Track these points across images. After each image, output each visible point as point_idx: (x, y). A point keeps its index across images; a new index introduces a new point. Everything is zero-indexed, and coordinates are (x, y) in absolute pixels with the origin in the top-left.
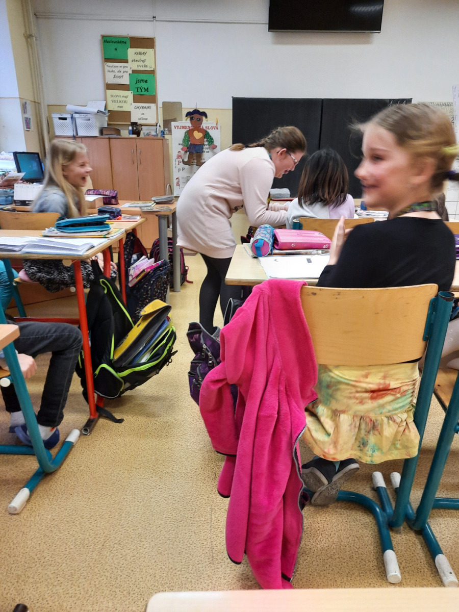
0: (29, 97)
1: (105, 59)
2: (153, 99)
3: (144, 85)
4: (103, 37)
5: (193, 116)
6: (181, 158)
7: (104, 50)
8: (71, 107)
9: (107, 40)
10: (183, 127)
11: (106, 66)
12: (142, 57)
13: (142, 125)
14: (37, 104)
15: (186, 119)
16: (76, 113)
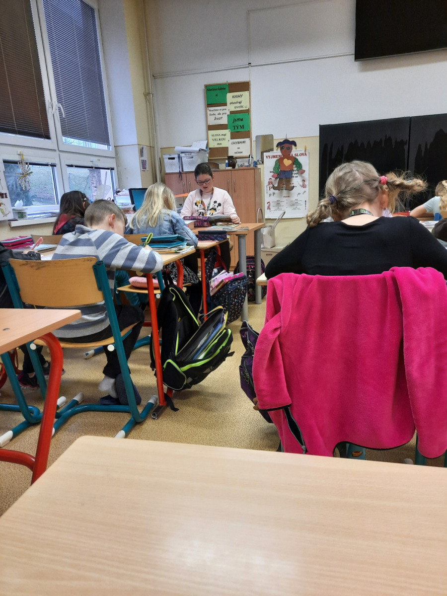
0: (146, 143)
1: (208, 104)
2: (247, 135)
3: (240, 123)
4: (206, 86)
5: (284, 145)
6: (272, 183)
7: (207, 97)
8: (179, 148)
9: (209, 89)
10: (274, 157)
11: (208, 111)
12: (239, 99)
13: (237, 158)
14: (152, 148)
15: (277, 149)
16: (182, 153)
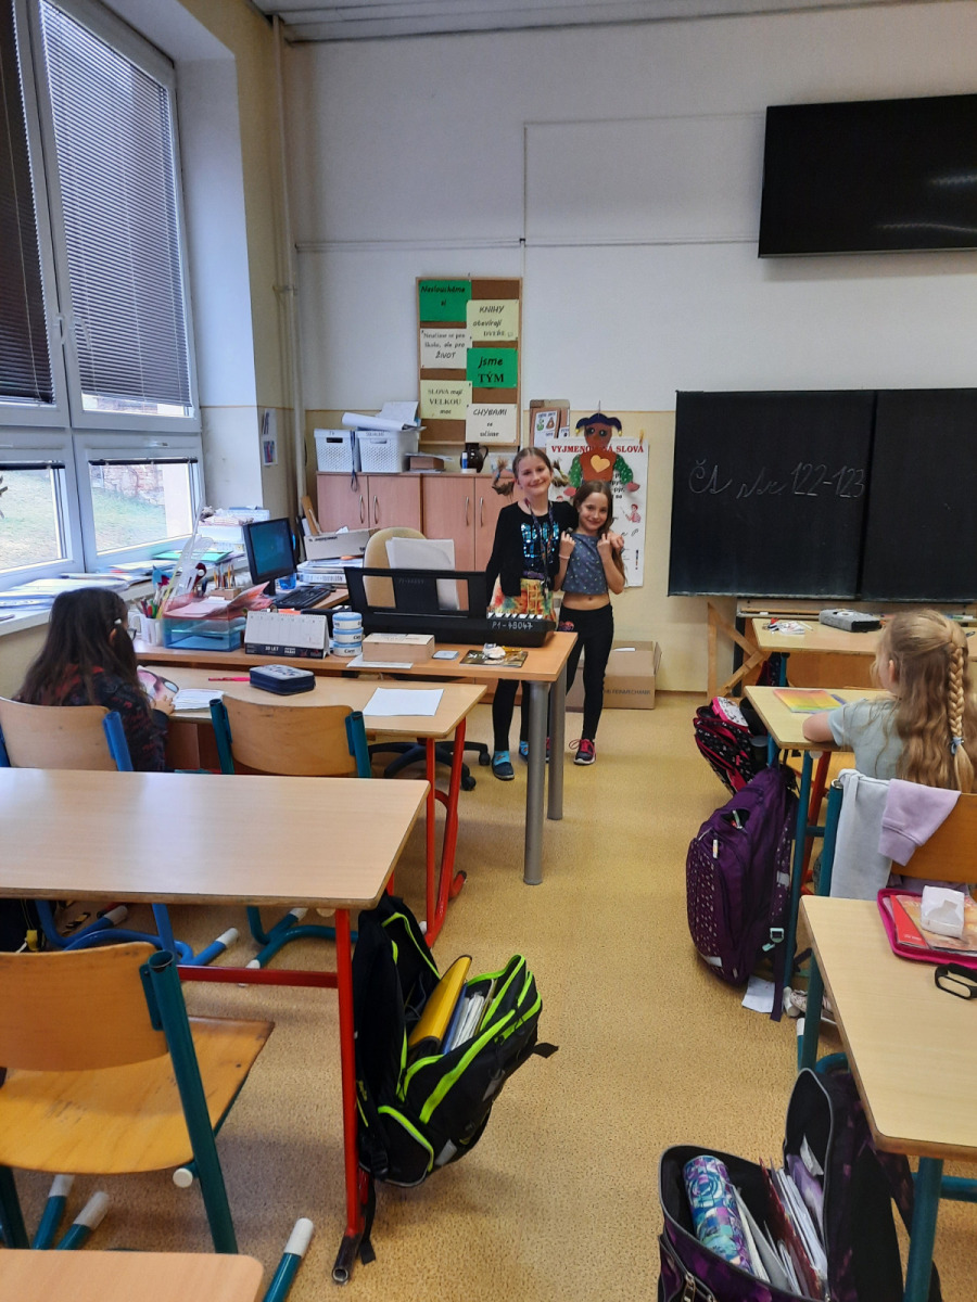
0: (274, 401)
1: (423, 322)
2: (511, 396)
3: (494, 369)
4: (420, 281)
7: (422, 306)
8: (352, 418)
9: (426, 287)
10: (571, 449)
11: (422, 335)
12: (495, 317)
13: (487, 448)
14: (286, 411)
15: (577, 434)
16: (361, 429)
